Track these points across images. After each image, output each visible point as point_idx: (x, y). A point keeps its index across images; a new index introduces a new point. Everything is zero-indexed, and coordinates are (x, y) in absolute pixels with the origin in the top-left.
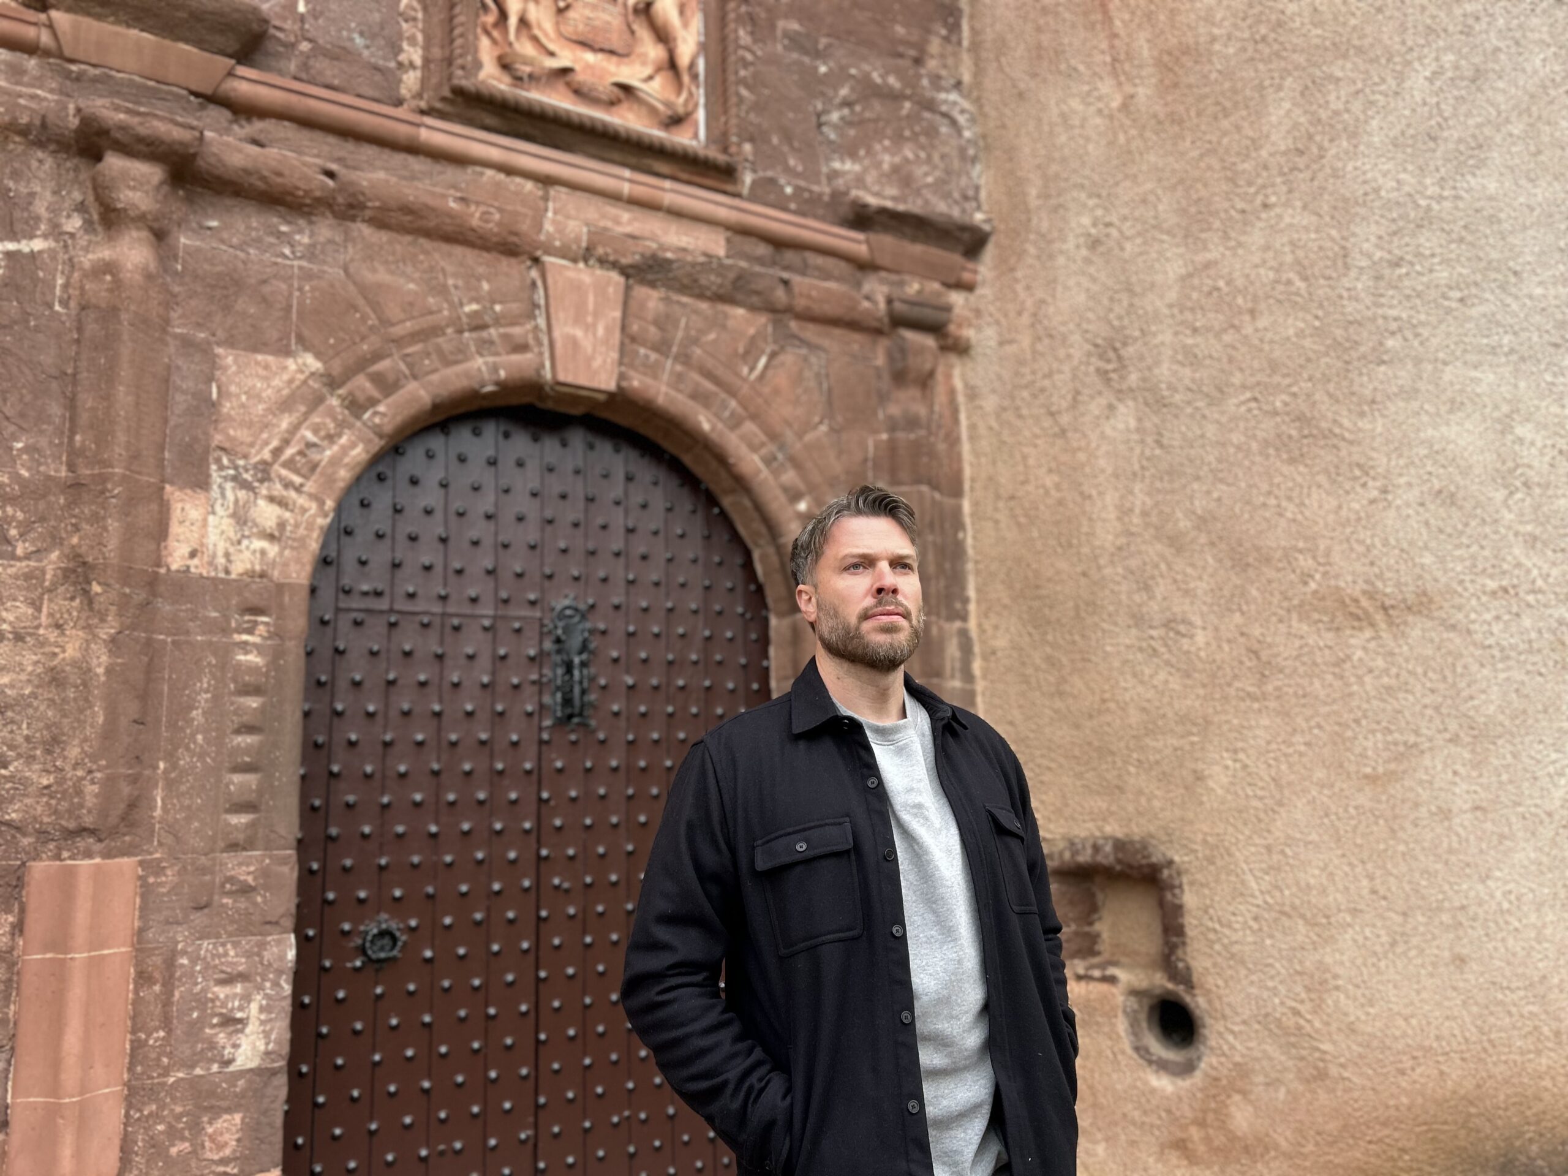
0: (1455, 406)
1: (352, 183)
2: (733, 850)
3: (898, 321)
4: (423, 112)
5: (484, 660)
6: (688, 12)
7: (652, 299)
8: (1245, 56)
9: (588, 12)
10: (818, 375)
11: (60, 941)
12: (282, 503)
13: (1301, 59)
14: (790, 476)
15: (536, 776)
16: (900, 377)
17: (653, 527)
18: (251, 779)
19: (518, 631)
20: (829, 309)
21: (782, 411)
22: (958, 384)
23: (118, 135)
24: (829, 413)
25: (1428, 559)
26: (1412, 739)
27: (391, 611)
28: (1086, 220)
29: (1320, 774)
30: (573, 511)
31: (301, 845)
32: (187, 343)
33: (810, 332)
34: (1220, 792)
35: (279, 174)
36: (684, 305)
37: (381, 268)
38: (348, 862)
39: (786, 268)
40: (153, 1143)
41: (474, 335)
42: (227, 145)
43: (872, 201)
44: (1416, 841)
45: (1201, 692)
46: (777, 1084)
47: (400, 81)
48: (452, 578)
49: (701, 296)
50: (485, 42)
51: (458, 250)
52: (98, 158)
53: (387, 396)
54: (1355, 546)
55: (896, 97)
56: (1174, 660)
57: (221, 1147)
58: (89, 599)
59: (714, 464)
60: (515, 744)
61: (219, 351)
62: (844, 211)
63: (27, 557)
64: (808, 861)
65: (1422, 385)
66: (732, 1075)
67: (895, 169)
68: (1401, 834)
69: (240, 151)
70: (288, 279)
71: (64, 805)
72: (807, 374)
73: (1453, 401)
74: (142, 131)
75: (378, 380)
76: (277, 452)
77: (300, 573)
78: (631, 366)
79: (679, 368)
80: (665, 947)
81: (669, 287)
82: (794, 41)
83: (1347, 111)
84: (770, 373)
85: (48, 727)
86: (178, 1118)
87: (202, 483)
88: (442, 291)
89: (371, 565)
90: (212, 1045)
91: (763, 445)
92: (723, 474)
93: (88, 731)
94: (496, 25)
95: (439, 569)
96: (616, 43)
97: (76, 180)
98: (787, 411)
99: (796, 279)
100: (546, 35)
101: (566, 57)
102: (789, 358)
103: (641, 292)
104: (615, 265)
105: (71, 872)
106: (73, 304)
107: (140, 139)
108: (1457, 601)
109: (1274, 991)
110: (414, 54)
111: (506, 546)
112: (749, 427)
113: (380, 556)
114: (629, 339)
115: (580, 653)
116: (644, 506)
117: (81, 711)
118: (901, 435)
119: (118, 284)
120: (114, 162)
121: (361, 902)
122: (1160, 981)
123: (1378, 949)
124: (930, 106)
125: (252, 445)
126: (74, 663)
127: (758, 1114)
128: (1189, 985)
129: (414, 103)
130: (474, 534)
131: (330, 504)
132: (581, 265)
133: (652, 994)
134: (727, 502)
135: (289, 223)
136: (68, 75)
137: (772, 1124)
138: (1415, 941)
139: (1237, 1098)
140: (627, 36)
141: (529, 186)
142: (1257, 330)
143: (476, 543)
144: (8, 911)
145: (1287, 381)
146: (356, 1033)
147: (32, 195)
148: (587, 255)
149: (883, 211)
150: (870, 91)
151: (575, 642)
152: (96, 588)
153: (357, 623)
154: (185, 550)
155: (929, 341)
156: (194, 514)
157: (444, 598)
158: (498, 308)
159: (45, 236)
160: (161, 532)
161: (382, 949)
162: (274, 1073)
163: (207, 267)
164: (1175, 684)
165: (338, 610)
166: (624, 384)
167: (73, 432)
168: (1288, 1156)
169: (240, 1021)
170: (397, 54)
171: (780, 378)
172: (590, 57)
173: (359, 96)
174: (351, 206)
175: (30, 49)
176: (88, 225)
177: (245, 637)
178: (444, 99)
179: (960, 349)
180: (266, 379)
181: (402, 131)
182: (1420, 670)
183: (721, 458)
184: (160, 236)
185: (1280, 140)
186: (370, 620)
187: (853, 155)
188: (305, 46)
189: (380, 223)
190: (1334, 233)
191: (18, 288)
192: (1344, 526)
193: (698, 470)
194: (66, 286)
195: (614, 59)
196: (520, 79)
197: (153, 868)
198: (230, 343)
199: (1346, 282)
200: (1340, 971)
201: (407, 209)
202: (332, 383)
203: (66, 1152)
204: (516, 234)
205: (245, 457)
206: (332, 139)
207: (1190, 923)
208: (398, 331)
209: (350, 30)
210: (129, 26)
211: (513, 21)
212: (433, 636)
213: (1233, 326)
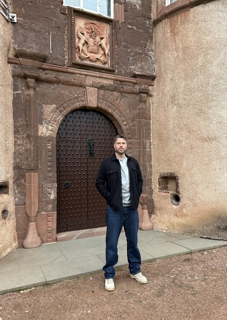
0: (223, 108)
1: (59, 79)
2: (105, 171)
3: (141, 92)
4: (68, 67)
5: (79, 147)
6: (107, 44)
7: (102, 92)
8: (196, 49)
9: (92, 47)
10: (128, 102)
11: (30, 183)
12: (52, 126)
13: (204, 50)
14: (123, 118)
15: (87, 163)
16: (141, 101)
17: (102, 126)
18: (50, 163)
19: (84, 142)
20: (129, 91)
21: (122, 108)
22: (151, 102)
23: (29, 76)
24: (129, 108)
25: (216, 132)
26: (212, 159)
27: (66, 140)
28: (170, 76)
29: (199, 164)
30: (91, 124)
31: (57, 172)
32: (39, 104)
33: (126, 95)
34: (185, 166)
35: (49, 78)
36: (107, 92)
37: (63, 91)
38: (62, 174)
39: (123, 85)
40: (42, 207)
41: (76, 100)
42: (42, 75)
43: (137, 73)
44: (211, 173)
45: (183, 151)
46: (109, 193)
47: (65, 62)
48: (74, 135)
49: (109, 91)
50: (77, 54)
51: (74, 87)
52: (26, 79)
53: (65, 110)
54: (206, 130)
55: (141, 54)
56: (179, 146)
57: (50, 208)
58: (30, 140)
59: (112, 117)
60: (84, 158)
61: (43, 105)
62: (132, 75)
63: (22, 135)
64: (112, 173)
65: (218, 105)
66: (105, 192)
67: (141, 67)
68: (209, 172)
69: (44, 76)
70: (51, 93)
71: (29, 166)
72: (126, 102)
73: (222, 107)
74: (32, 75)
75: (64, 107)
76: (51, 119)
77: (55, 136)
78: (99, 103)
79: (106, 102)
80: (99, 181)
81: (105, 90)
82: (125, 46)
83: (211, 59)
84: (120, 102)
85: (26, 156)
86: (44, 204)
87: (42, 124)
88: (72, 93)
89: (63, 133)
90: (48, 196)
91: (119, 113)
92: (113, 118)
93: (31, 157)
94: (78, 51)
95: (72, 134)
96: (96, 52)
97: (23, 82)
98: (123, 108)
99: (124, 87)
100: (86, 52)
101: (89, 55)
102: (123, 99)
103: (100, 91)
104: (96, 87)
105: (31, 174)
106: (24, 100)
107: (32, 76)
108: (220, 138)
109: (190, 194)
110: (67, 57)
111: (81, 130)
112: (117, 111)
113: (64, 132)
114: (98, 98)
115: (92, 146)
116: (101, 123)
117: (30, 155)
118: (141, 111)
119: (30, 97)
120: (29, 80)
121: (64, 179)
122: (175, 193)
123: (204, 188)
124: (147, 55)
125: (48, 118)
126: (29, 148)
127: (107, 196)
128: (179, 193)
129: (67, 65)
130: (77, 129)
131: (58, 126)
132: (91, 88)
133: (98, 185)
134: (113, 122)
135: (51, 85)
136: (22, 67)
137: (108, 196)
138: (209, 187)
139: (184, 208)
140: (98, 50)
141: (84, 76)
142: (195, 95)
143: (77, 130)
144: (23, 179)
145: (199, 103)
146: (64, 196)
147: (18, 85)
148: (92, 86)
149: (138, 75)
150: (137, 53)
151: (91, 144)
152: (31, 139)
153: (62, 142)
154: (40, 133)
155: (146, 95)
156: (41, 128)
157: (73, 138)
158: (80, 95)
159: (20, 91)
160: (37, 131)
161: (67, 185)
162: (55, 200)
163: (40, 93)
164: (180, 150)
165: (59, 140)
166: (98, 106)
167: (26, 118)
168: (190, 216)
169: (51, 193)
170: (64, 58)
171: (122, 103)
172: (92, 54)
173: (59, 65)
174: (59, 82)
175: (16, 64)
176: (26, 88)
177: (48, 144)
178: (71, 65)
179: (151, 96)
180: (49, 108)
181: (65, 70)
182: (214, 149)
183: (113, 116)
184: (34, 89)
185: (200, 64)
186: (64, 141)
187: (134, 65)
188: (52, 58)
189: (63, 84)
190: (207, 80)
191: (18, 98)
192: (205, 127)
193: (109, 117)
194: (23, 97)
195: (96, 54)
196: (82, 59)
197: (39, 174)
198: (44, 104)
199: (208, 88)
200: (199, 191)
201: (66, 82)
202: (57, 108)
203: (33, 207)
204: (82, 84)
205: (47, 120)
206: (56, 72)
207: (179, 184)
208: (66, 100)
209: (58, 55)
210: (29, 59)
211: (81, 51)
212: (72, 143)
213: (191, 95)
